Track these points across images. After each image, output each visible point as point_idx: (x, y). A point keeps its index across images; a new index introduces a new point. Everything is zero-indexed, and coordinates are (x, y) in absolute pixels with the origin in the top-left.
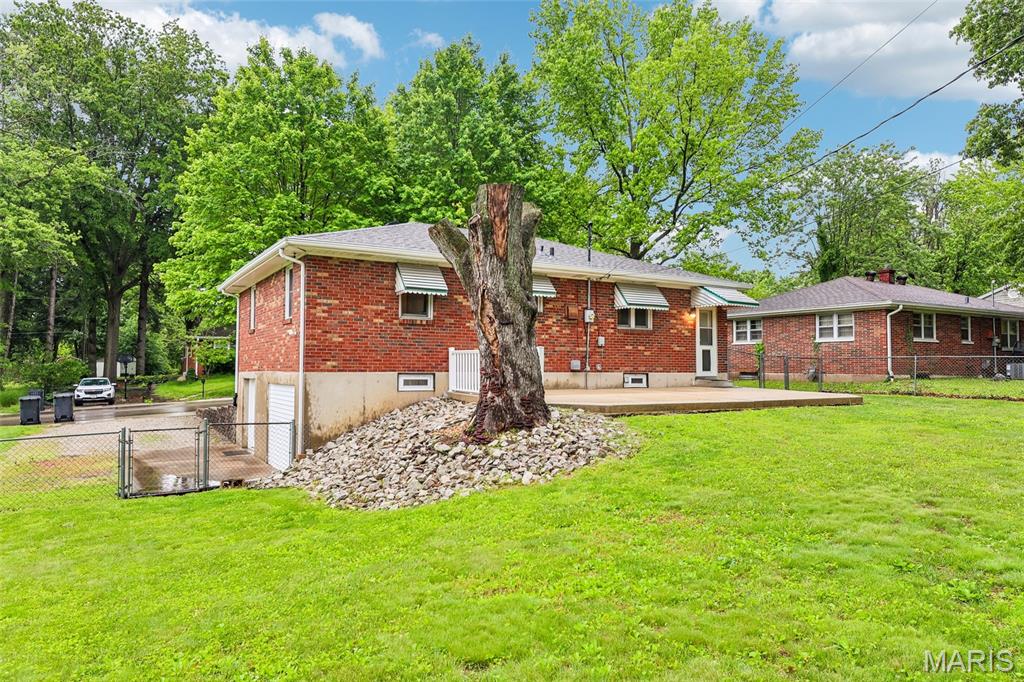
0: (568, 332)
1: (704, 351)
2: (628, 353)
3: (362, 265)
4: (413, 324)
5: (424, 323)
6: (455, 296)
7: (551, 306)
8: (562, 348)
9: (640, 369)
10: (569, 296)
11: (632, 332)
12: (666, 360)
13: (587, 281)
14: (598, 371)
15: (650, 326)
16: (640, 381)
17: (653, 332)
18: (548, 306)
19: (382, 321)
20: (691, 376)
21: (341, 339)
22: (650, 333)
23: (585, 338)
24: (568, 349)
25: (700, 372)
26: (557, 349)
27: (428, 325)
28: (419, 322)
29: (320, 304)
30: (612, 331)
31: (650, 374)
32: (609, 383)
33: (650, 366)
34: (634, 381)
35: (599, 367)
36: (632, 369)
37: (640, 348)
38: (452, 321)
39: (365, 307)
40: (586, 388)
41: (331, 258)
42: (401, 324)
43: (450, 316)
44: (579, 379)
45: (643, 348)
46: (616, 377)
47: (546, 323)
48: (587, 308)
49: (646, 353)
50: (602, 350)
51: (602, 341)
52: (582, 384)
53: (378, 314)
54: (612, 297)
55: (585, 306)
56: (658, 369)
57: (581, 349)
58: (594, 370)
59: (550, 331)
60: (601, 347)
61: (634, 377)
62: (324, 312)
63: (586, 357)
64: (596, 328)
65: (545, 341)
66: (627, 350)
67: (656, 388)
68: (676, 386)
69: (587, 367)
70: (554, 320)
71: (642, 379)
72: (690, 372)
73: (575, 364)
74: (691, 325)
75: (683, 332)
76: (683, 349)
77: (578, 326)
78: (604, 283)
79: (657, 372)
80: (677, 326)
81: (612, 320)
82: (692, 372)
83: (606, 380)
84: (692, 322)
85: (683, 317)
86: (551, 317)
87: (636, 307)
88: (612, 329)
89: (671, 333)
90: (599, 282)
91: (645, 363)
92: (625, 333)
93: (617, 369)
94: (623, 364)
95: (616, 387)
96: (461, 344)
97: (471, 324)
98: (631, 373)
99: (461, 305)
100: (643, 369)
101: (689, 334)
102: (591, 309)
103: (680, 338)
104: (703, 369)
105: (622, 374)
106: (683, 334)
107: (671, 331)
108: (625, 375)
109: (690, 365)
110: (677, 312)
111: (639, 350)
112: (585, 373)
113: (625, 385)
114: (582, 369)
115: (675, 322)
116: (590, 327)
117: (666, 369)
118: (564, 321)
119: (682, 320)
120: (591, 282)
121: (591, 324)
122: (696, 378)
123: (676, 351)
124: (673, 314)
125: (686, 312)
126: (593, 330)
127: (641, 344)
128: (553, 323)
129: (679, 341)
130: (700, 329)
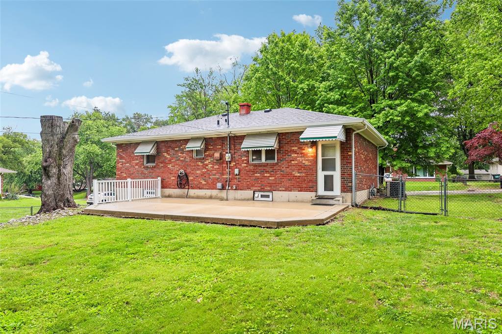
0: (217, 167)
1: (325, 176)
2: (257, 178)
3: (132, 145)
4: (147, 167)
5: (152, 167)
6: (163, 154)
7: (208, 154)
8: (213, 177)
9: (266, 188)
10: (218, 147)
11: (266, 165)
12: (287, 183)
13: (227, 137)
14: (234, 190)
15: (276, 160)
16: (268, 197)
17: (277, 164)
18: (206, 154)
19: (138, 167)
20: (313, 194)
22: (275, 165)
23: (227, 170)
24: (217, 177)
25: (321, 191)
26: (211, 177)
28: (150, 167)
29: (120, 162)
30: (245, 165)
31: (273, 192)
32: (243, 197)
33: (273, 187)
34: (262, 196)
35: (234, 187)
36: (259, 188)
37: (266, 175)
38: (162, 165)
39: (133, 162)
40: (227, 200)
41: (123, 144)
42: (144, 168)
43: (162, 163)
44: (223, 194)
45: (268, 175)
46: (248, 193)
47: (205, 163)
48: (227, 153)
49: (270, 178)
50: (238, 177)
51: (236, 171)
52: (225, 197)
53: (137, 164)
55: (226, 151)
56: (280, 189)
57: (225, 177)
58: (232, 189)
59: (207, 167)
60: (236, 175)
61: (263, 194)
62: (121, 165)
63: (227, 181)
64: (234, 163)
65: (204, 173)
66: (256, 176)
67: (279, 202)
68: (297, 201)
69: (227, 187)
70: (210, 161)
71: (269, 195)
72: (311, 191)
73: (219, 185)
74: (312, 157)
75: (303, 162)
76: (303, 174)
77: (223, 163)
78: (240, 136)
79: (281, 191)
80: (298, 159)
81: (246, 158)
82: (313, 191)
83: (241, 195)
84: (312, 155)
85: (304, 151)
86: (208, 160)
87: (266, 149)
88: (245, 163)
89: (292, 164)
90: (236, 136)
91: (270, 185)
92: (255, 165)
93: (249, 188)
94: (253, 186)
95: (248, 200)
96: (165, 176)
97: (170, 166)
98: (259, 191)
99: (166, 158)
100: (269, 188)
101: (310, 164)
102: (230, 153)
103: (301, 167)
104: (325, 190)
105: (252, 192)
106: (303, 163)
107: (293, 162)
108: (255, 192)
109: (311, 186)
110: (296, 148)
111: (265, 176)
112: (226, 191)
113: (255, 199)
114: (223, 188)
115: (296, 155)
116: (230, 164)
117: (287, 189)
118: (215, 161)
119: (303, 153)
120: (229, 137)
121: (230, 162)
122: (316, 197)
123: (296, 176)
124: (294, 150)
125: (306, 148)
126: (232, 165)
127: (267, 172)
128: (209, 163)
129: (300, 169)
130: (322, 159)
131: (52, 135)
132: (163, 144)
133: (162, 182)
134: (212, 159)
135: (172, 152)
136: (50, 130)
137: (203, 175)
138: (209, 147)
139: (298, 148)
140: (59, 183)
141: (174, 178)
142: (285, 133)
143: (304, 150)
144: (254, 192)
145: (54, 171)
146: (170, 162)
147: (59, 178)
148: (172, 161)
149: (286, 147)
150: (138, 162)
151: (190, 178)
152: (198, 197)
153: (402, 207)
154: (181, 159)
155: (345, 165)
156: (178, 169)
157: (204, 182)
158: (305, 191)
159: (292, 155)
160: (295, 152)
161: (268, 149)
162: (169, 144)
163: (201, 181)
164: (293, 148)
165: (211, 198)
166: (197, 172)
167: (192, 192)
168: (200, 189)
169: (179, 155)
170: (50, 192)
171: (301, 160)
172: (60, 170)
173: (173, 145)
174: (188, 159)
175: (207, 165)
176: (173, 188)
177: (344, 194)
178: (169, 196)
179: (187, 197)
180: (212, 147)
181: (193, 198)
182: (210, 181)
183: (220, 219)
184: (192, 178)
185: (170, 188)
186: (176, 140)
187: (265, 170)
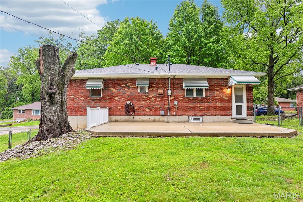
0: (160, 99)
1: (237, 106)
2: (191, 107)
3: (77, 81)
4: (94, 99)
5: (98, 98)
6: (110, 89)
7: (151, 90)
8: (156, 106)
9: (197, 114)
10: (160, 85)
12: (212, 110)
13: (168, 79)
14: (175, 115)
15: (204, 95)
18: (150, 90)
19: (83, 98)
20: (230, 117)
21: (70, 105)
22: (204, 99)
23: (168, 102)
24: (160, 106)
25: (235, 115)
26: (154, 106)
27: (100, 99)
28: (96, 98)
30: (182, 98)
31: (203, 116)
32: (181, 120)
33: (203, 113)
34: (194, 119)
35: (174, 114)
36: (193, 114)
37: (197, 105)
38: (109, 97)
39: (78, 94)
40: (168, 122)
42: (90, 99)
43: (108, 96)
44: (165, 118)
45: (199, 105)
46: (185, 118)
47: (149, 96)
48: (168, 90)
49: (201, 107)
50: (176, 106)
51: (176, 103)
52: (166, 120)
53: (82, 96)
54: (182, 84)
55: (168, 89)
56: (208, 114)
57: (166, 106)
58: (172, 114)
59: (151, 100)
60: (176, 105)
61: (195, 117)
63: (168, 109)
64: (174, 97)
65: (149, 104)
66: (191, 106)
67: (207, 122)
68: (219, 122)
69: (169, 113)
70: (153, 95)
71: (199, 119)
72: (228, 115)
73: (162, 112)
74: (229, 94)
75: (223, 97)
76: (223, 105)
77: (164, 97)
78: (178, 79)
79: (208, 115)
80: (220, 95)
81: (182, 94)
82: (230, 115)
83: (179, 119)
84: (229, 93)
85: (223, 91)
86: (152, 94)
87: (196, 88)
88: (182, 97)
89: (216, 98)
90: (175, 79)
91: (201, 112)
92: (190, 99)
93: (185, 114)
94: (188, 112)
95: (184, 122)
96: (112, 105)
97: (117, 98)
98: (193, 116)
99: (112, 92)
100: (200, 114)
101: (228, 98)
102: (170, 90)
103: (221, 100)
104: (237, 114)
105: (187, 116)
107: (216, 97)
108: (189, 117)
109: (228, 112)
110: (219, 89)
111: (197, 106)
112: (167, 116)
113: (189, 121)
114: (166, 114)
115: (218, 93)
117: (212, 115)
118: (158, 95)
119: (223, 92)
120: (170, 79)
121: (170, 96)
122: (232, 118)
123: (219, 106)
124: (217, 90)
125: (225, 89)
126: (172, 98)
127: (198, 103)
128: (152, 96)
129: (221, 102)
130: (235, 96)
131: (54, 65)
132: (110, 81)
133: (109, 110)
134: (155, 94)
135: (118, 87)
136: (52, 59)
137: (147, 105)
138: (153, 86)
140: (63, 109)
141: (120, 107)
142: (211, 79)
145: (58, 98)
146: (117, 95)
147: (62, 105)
148: (119, 94)
149: (212, 88)
150: (84, 94)
151: (135, 107)
152: (143, 121)
153: (281, 123)
154: (127, 93)
155: (250, 99)
156: (124, 101)
157: (148, 110)
158: (225, 115)
159: (216, 93)
160: (218, 91)
161: (198, 88)
162: (116, 82)
163: (146, 110)
164: (216, 89)
165: (154, 121)
166: (142, 103)
167: (137, 118)
168: (145, 115)
169: (126, 90)
170: (56, 118)
171: (221, 96)
172: (62, 98)
173: (120, 82)
174: (134, 93)
175: (151, 98)
176: (120, 115)
177: (249, 117)
178: (116, 121)
179: (134, 121)
180: (155, 85)
181: (138, 122)
182: (153, 110)
183: (244, 133)
184: (137, 107)
185: (116, 115)
186: (122, 79)
187: (197, 102)
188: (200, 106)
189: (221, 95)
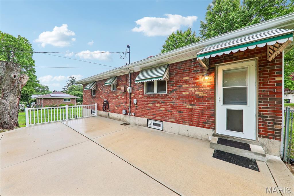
0: (124, 97)
1: (228, 111)
2: (150, 108)
4: (93, 97)
6: (98, 89)
7: (118, 88)
8: (121, 104)
9: (157, 118)
10: (124, 82)
11: (157, 96)
12: (178, 115)
14: (134, 116)
15: (166, 91)
16: (159, 125)
17: (167, 95)
20: (210, 132)
22: (165, 96)
23: (129, 100)
24: (124, 105)
25: (222, 129)
30: (141, 96)
31: (164, 122)
32: (140, 123)
33: (164, 117)
34: (154, 124)
36: (152, 117)
37: (157, 105)
38: (98, 96)
40: (129, 123)
41: (85, 84)
43: (98, 94)
44: (127, 118)
45: (159, 105)
46: (143, 120)
47: (117, 94)
49: (161, 109)
50: (136, 106)
51: (135, 101)
56: (171, 120)
57: (128, 105)
58: (132, 115)
59: (118, 98)
60: (135, 104)
61: (155, 122)
63: (129, 109)
64: (134, 95)
66: (149, 106)
67: (169, 132)
68: (188, 136)
69: (129, 113)
71: (160, 124)
72: (206, 128)
73: (124, 111)
74: (208, 86)
75: (197, 93)
76: (197, 107)
77: (126, 94)
78: (137, 72)
79: (171, 122)
80: (190, 89)
81: (141, 90)
82: (209, 128)
83: (138, 121)
84: (209, 84)
86: (118, 92)
88: (141, 95)
89: (184, 95)
91: (161, 115)
92: (148, 96)
93: (144, 116)
94: (147, 114)
95: (143, 126)
97: (101, 96)
98: (152, 119)
99: (100, 91)
100: (160, 118)
101: (205, 95)
102: (131, 86)
103: (193, 99)
104: (228, 128)
105: (146, 119)
106: (197, 95)
107: (184, 93)
109: (207, 122)
110: (188, 78)
111: (157, 107)
112: (128, 116)
113: (149, 126)
115: (187, 86)
116: (131, 95)
117: (178, 121)
119: (195, 83)
120: (130, 73)
121: (130, 93)
122: (214, 135)
123: (188, 109)
124: (185, 80)
125: (200, 76)
126: (132, 96)
127: (158, 103)
128: (119, 94)
129: (192, 101)
130: (224, 89)
132: (98, 83)
133: (98, 106)
134: (121, 92)
135: (102, 87)
137: (116, 103)
139: (190, 78)
142: (176, 63)
143: (198, 79)
144: (148, 120)
146: (101, 94)
149: (177, 78)
150: (89, 94)
152: (113, 119)
155: (268, 96)
158: (199, 126)
159: (183, 86)
160: (187, 82)
163: (115, 107)
165: (120, 120)
166: (113, 101)
167: (111, 114)
168: (114, 113)
173: (102, 83)
174: (109, 92)
175: (118, 96)
179: (108, 117)
180: (120, 83)
181: (111, 118)
182: (120, 108)
184: (111, 105)
185: (101, 110)
187: (156, 100)
188: (160, 107)
189: (193, 90)
